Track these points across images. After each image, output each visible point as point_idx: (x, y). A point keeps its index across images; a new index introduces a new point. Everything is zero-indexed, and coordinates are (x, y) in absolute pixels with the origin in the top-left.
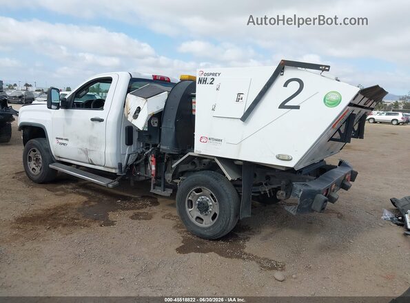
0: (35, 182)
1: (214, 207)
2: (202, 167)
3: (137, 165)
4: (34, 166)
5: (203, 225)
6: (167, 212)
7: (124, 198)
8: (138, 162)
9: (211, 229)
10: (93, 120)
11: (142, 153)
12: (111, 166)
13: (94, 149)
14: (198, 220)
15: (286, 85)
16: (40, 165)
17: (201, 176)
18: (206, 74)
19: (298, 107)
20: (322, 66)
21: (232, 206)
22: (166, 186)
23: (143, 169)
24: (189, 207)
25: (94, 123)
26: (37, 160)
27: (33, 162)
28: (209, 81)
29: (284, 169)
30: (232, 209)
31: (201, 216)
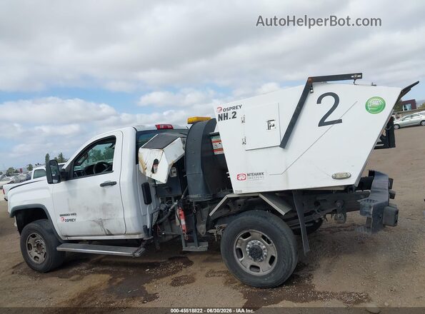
0: (40, 272)
1: (269, 250)
2: (238, 209)
3: (160, 224)
4: (36, 254)
5: (261, 273)
6: (207, 269)
7: (152, 266)
8: (161, 221)
9: (273, 275)
10: (103, 185)
11: (165, 209)
12: (134, 231)
13: (109, 217)
14: (252, 269)
15: (319, 101)
16: (44, 251)
17: (246, 218)
18: (225, 110)
19: (340, 121)
20: (353, 75)
21: (291, 244)
22: (201, 240)
23: (167, 227)
24: (238, 258)
25: (106, 188)
26: (39, 246)
27: (34, 250)
28: (230, 115)
29: (343, 189)
30: (292, 247)
31: (256, 264)
